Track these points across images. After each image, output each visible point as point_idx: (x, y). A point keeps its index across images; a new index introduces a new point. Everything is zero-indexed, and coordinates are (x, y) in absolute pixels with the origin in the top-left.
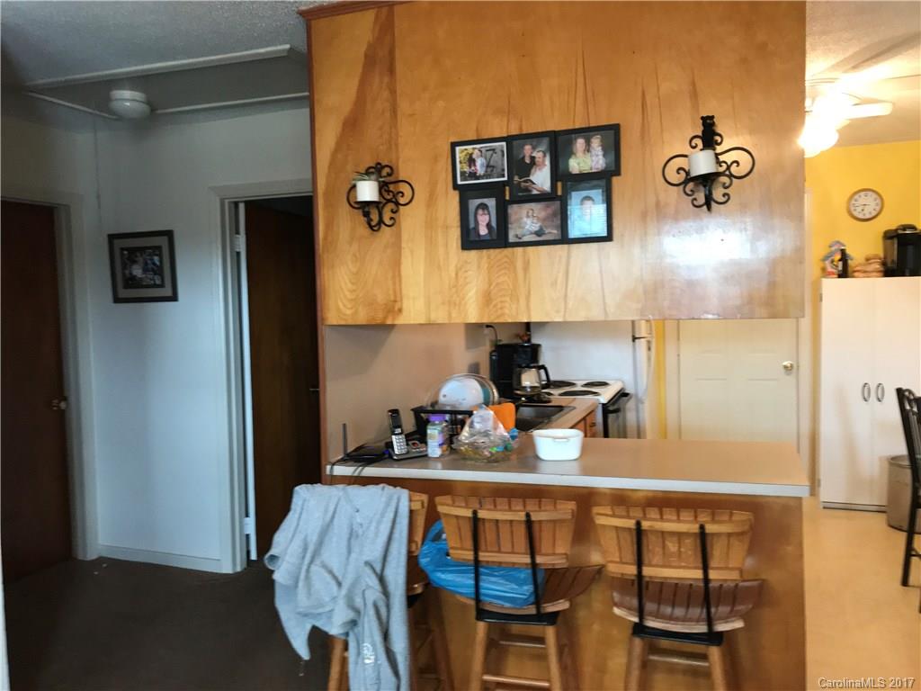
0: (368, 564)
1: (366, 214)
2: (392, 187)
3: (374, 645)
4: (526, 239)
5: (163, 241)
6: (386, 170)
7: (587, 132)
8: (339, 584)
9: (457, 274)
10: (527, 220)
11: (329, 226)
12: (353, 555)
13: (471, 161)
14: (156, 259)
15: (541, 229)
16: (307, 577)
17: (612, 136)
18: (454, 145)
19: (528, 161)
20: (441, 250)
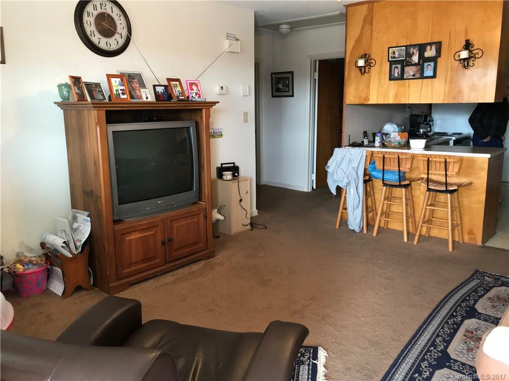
0: (353, 168)
1: (360, 70)
2: (369, 61)
3: (354, 189)
4: (409, 77)
5: (290, 75)
6: (368, 56)
7: (431, 44)
8: (345, 174)
9: (387, 88)
10: (410, 71)
11: (349, 73)
12: (350, 166)
13: (394, 53)
14: (287, 82)
15: (414, 74)
16: (337, 171)
17: (439, 45)
18: (389, 48)
19: (411, 53)
20: (383, 81)
